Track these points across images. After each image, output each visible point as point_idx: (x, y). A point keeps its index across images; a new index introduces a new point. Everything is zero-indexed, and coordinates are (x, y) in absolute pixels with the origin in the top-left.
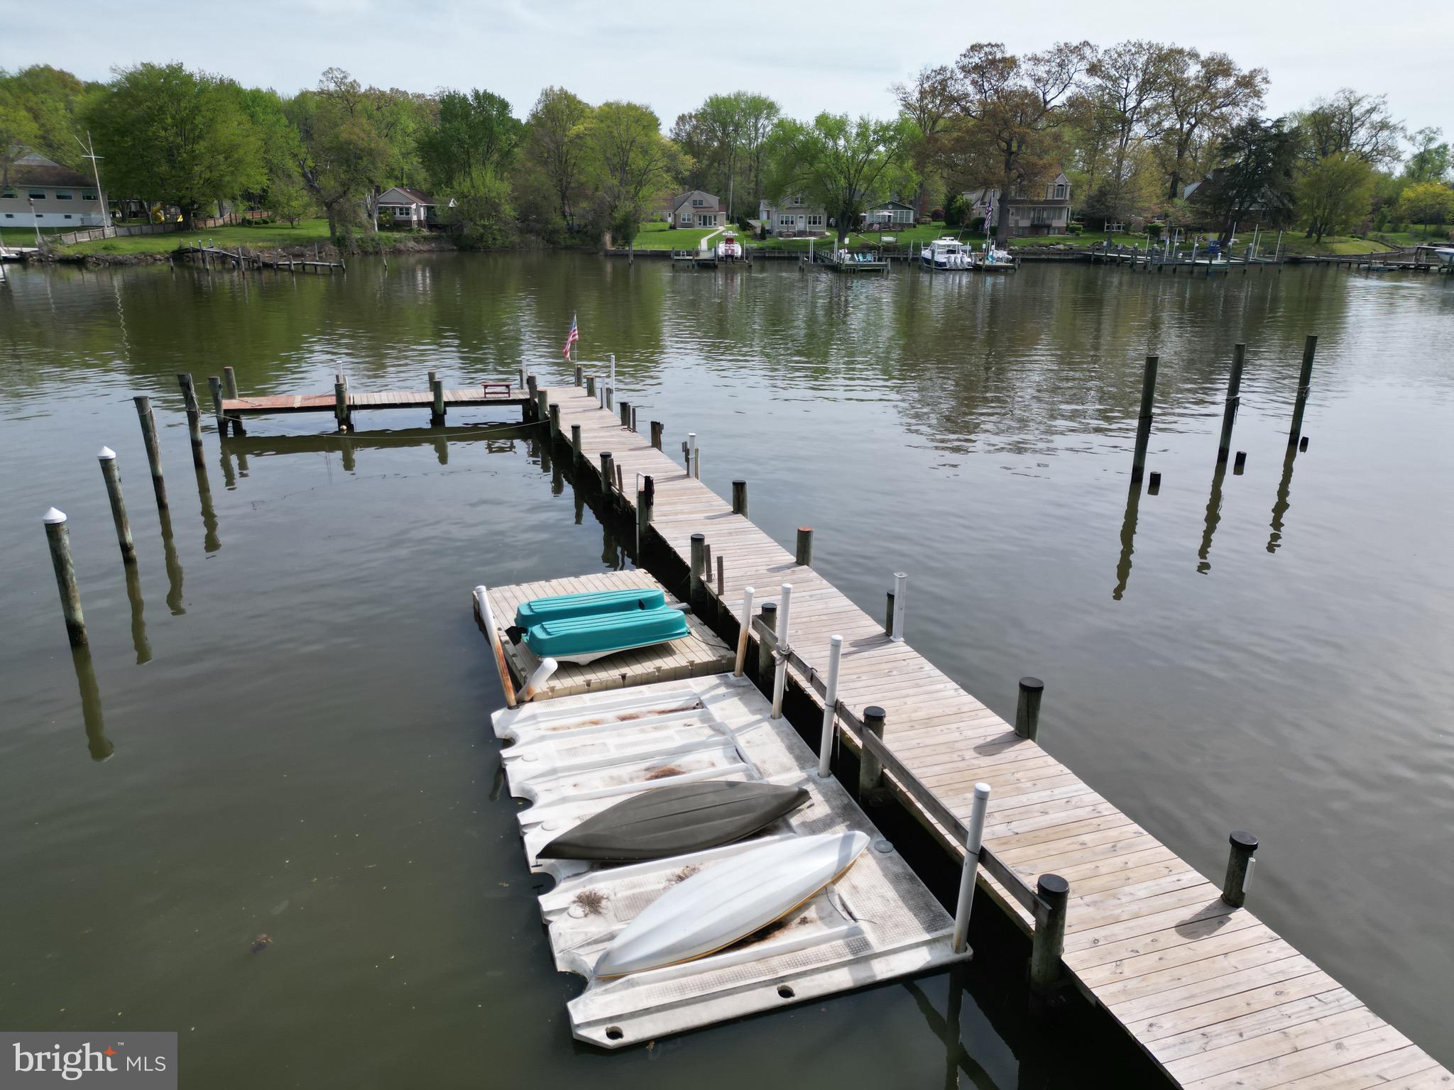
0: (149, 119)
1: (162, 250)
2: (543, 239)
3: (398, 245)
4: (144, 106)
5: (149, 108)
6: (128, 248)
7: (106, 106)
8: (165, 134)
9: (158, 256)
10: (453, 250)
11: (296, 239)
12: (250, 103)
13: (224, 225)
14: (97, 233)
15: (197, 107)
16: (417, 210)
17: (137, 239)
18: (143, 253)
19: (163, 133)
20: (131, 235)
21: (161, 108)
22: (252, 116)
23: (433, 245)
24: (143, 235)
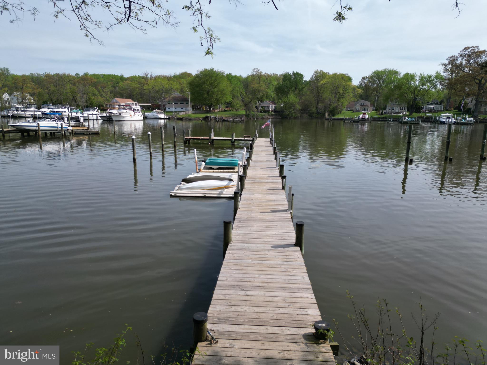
0: (204, 83)
1: (201, 117)
2: (308, 115)
3: (264, 116)
4: (203, 80)
5: (204, 80)
6: (194, 116)
7: (195, 80)
8: (207, 87)
9: (200, 118)
10: (280, 118)
11: (236, 115)
12: (231, 78)
13: (219, 111)
14: (187, 112)
15: (216, 80)
16: (272, 107)
17: (196, 114)
18: (196, 117)
19: (206, 86)
20: (196, 113)
21: (207, 80)
22: (231, 82)
23: (274, 117)
24: (198, 113)
